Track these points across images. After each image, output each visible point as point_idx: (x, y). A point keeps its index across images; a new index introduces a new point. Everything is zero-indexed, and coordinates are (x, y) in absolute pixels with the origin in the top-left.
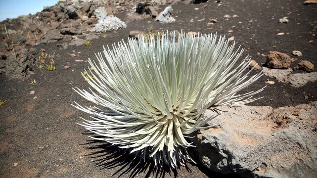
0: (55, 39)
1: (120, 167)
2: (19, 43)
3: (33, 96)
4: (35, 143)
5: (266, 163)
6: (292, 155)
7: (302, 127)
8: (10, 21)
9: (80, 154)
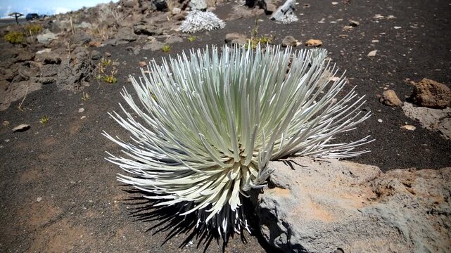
0: (126, 40)
1: (159, 222)
2: (82, 42)
3: (81, 114)
4: (67, 175)
5: (344, 249)
6: (384, 244)
7: (409, 205)
8: (86, 11)
9: (116, 198)
